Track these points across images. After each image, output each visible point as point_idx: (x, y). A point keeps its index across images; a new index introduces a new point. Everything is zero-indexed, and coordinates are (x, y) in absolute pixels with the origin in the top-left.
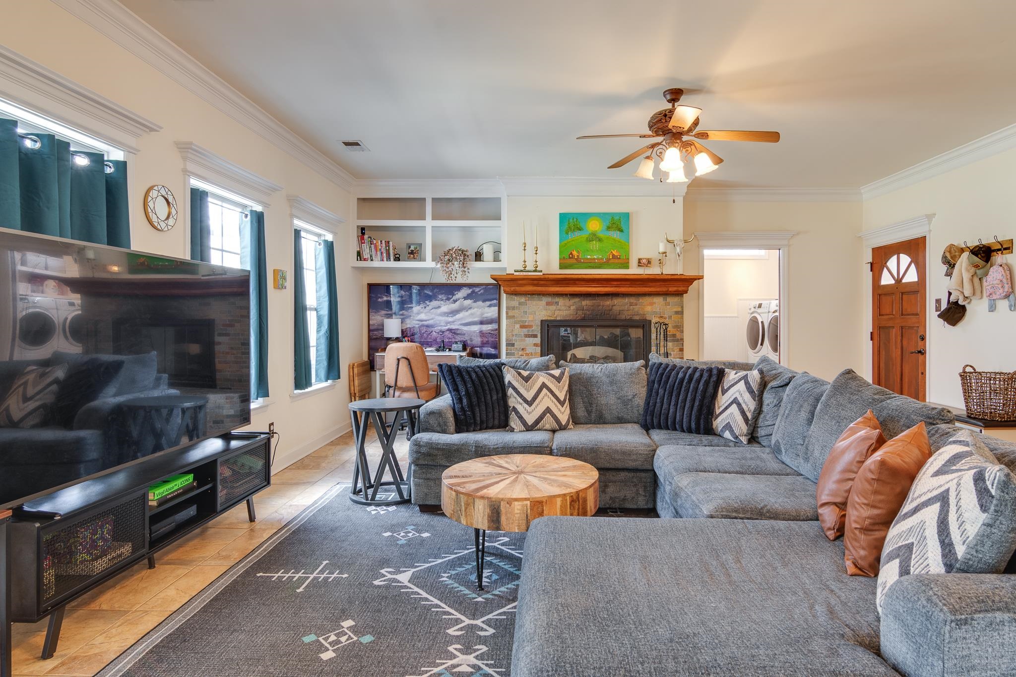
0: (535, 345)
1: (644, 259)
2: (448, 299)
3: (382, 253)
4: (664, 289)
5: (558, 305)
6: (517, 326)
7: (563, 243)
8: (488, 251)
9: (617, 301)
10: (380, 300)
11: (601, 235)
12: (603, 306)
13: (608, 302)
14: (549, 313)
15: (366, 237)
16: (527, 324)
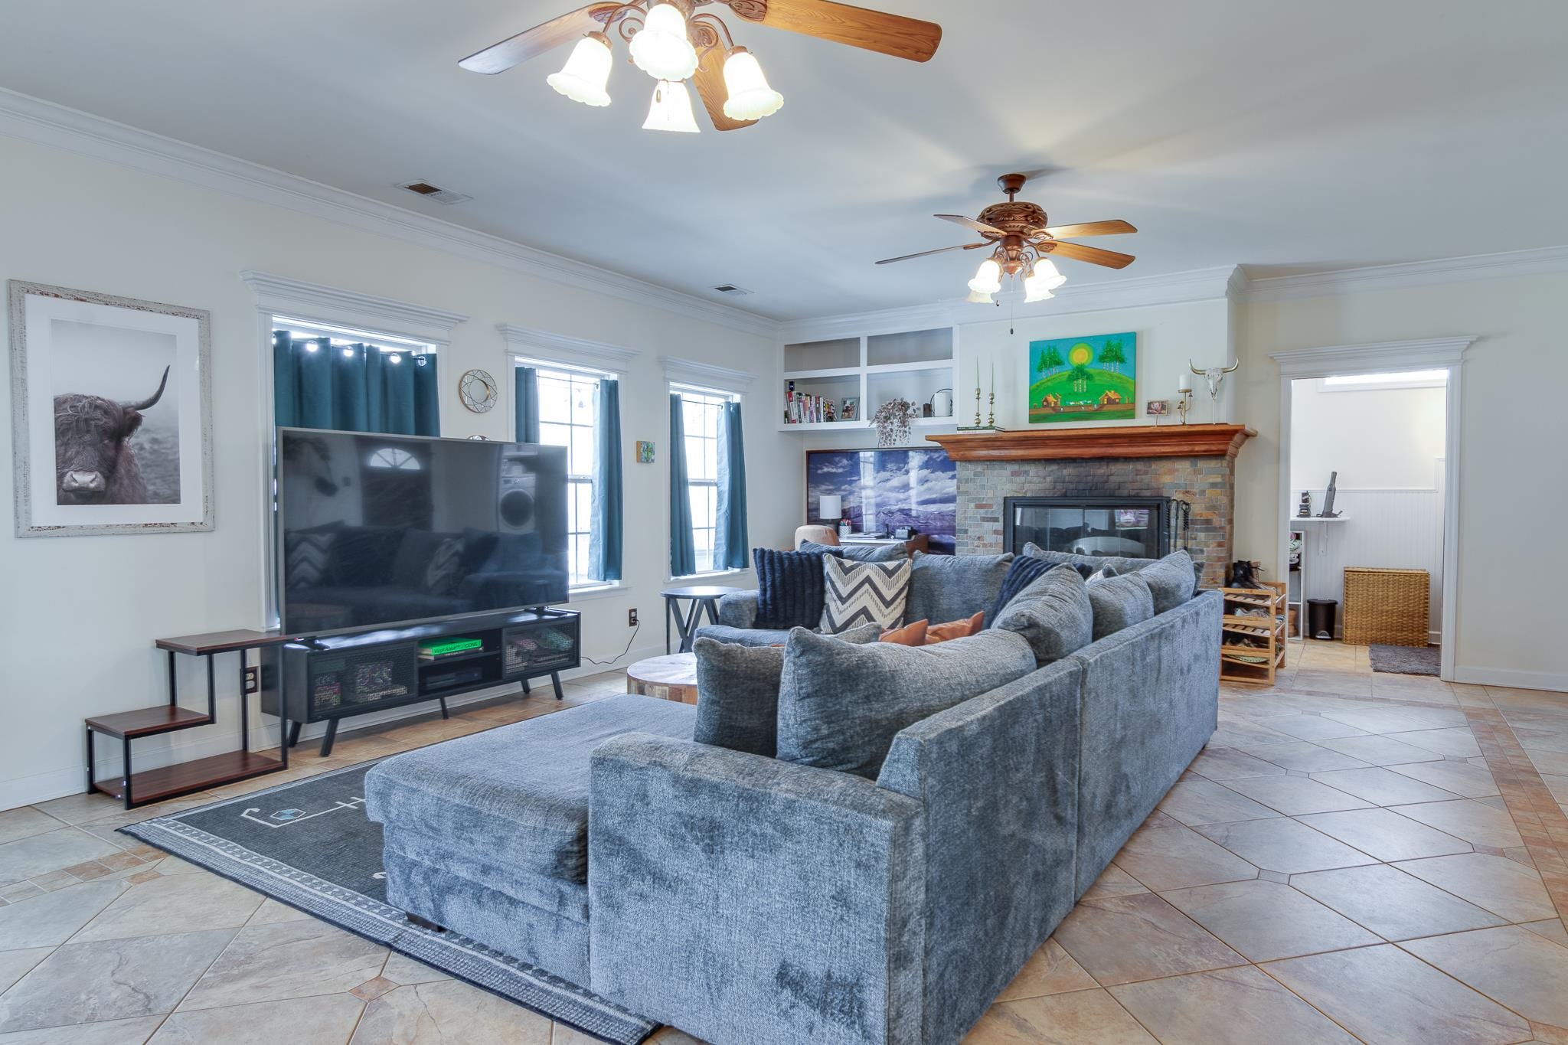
0: (996, 532)
1: (1156, 402)
2: (899, 469)
3: (811, 412)
4: (1186, 448)
5: (1028, 475)
6: (972, 505)
7: (1034, 386)
8: (939, 404)
9: (1116, 468)
10: (820, 472)
11: (1090, 370)
12: (1094, 476)
13: (1102, 470)
14: (1015, 487)
15: (794, 393)
16: (984, 503)
